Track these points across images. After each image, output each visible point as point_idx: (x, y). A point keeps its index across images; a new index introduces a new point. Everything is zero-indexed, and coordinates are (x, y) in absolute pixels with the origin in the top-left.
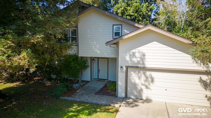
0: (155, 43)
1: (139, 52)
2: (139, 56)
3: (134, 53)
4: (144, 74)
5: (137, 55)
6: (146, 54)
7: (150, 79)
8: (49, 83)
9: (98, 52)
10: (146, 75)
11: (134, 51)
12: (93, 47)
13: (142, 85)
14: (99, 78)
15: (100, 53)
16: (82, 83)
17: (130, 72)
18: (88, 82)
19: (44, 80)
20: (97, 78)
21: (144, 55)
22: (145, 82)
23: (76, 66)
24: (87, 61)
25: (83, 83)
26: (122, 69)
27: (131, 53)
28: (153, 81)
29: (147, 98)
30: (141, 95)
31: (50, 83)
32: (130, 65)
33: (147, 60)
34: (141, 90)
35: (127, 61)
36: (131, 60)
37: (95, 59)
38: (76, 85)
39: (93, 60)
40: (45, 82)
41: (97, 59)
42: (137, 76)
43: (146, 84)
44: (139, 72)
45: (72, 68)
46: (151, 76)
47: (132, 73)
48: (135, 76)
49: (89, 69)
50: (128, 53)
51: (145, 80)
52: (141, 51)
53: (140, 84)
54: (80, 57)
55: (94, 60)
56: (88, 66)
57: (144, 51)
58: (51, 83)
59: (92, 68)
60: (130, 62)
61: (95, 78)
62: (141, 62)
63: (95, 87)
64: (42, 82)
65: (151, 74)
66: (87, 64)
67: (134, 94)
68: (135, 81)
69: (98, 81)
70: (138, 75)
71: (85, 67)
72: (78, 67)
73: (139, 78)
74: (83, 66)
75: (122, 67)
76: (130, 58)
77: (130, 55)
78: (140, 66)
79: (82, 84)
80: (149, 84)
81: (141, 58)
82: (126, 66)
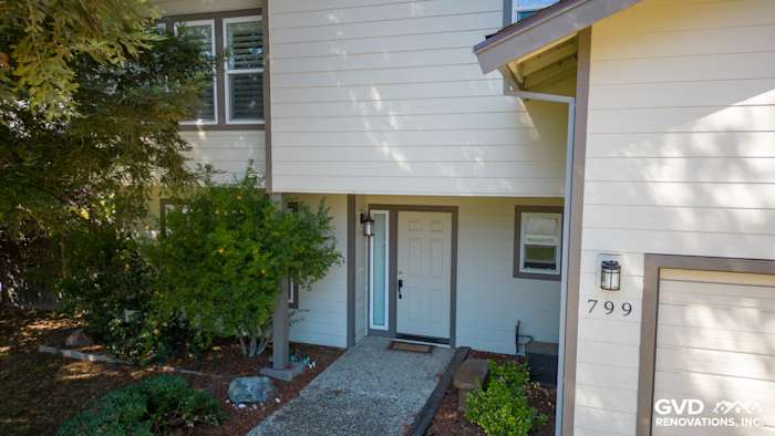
3: (731, 140)
5: (765, 152)
8: (91, 358)
9: (399, 157)
11: (729, 117)
12: (367, 125)
14: (400, 329)
15: (407, 167)
16: (289, 367)
17: (683, 305)
18: (335, 353)
19: (71, 340)
20: (386, 328)
23: (249, 258)
24: (324, 222)
25: (299, 369)
26: (612, 280)
27: (703, 142)
31: (95, 363)
32: (693, 246)
35: (664, 213)
36: (702, 205)
37: (373, 212)
38: (251, 384)
39: (362, 222)
40: (67, 353)
41: (387, 213)
42: (750, 342)
44: (771, 313)
45: (220, 272)
47: (702, 315)
48: (728, 343)
49: (337, 276)
50: (672, 139)
54: (279, 198)
55: (372, 221)
56: (335, 257)
58: (103, 358)
59: (359, 270)
60: (687, 218)
61: (372, 327)
63: (377, 402)
64: (52, 350)
66: (329, 243)
68: (722, 387)
69: (392, 347)
70: (758, 331)
71: (313, 262)
72: (261, 263)
74: (299, 257)
75: (610, 266)
76: (692, 182)
77: (694, 159)
79: (289, 376)
82: (647, 255)
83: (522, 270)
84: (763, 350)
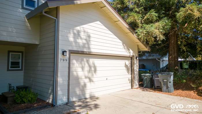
0: (98, 22)
1: (84, 32)
2: (85, 37)
3: (79, 32)
4: (88, 62)
5: (82, 34)
6: (92, 35)
7: (93, 69)
10: (89, 63)
13: (86, 77)
21: (89, 37)
22: (88, 73)
26: (66, 54)
27: (75, 31)
28: (95, 71)
29: (90, 95)
30: (85, 92)
33: (92, 43)
34: (85, 85)
35: (71, 43)
36: (76, 42)
42: (80, 66)
43: (90, 75)
44: (82, 60)
46: (94, 64)
48: (78, 66)
50: (72, 30)
51: (88, 70)
52: (86, 30)
53: (83, 77)
57: (89, 31)
60: (74, 44)
62: (86, 46)
65: (94, 62)
67: (76, 94)
70: (81, 63)
73: (83, 68)
75: (65, 51)
77: (74, 34)
78: (85, 50)
80: (93, 75)
81: (86, 40)
82: (69, 50)
83: (10, 69)
84: (82, 66)
